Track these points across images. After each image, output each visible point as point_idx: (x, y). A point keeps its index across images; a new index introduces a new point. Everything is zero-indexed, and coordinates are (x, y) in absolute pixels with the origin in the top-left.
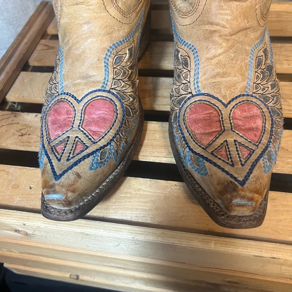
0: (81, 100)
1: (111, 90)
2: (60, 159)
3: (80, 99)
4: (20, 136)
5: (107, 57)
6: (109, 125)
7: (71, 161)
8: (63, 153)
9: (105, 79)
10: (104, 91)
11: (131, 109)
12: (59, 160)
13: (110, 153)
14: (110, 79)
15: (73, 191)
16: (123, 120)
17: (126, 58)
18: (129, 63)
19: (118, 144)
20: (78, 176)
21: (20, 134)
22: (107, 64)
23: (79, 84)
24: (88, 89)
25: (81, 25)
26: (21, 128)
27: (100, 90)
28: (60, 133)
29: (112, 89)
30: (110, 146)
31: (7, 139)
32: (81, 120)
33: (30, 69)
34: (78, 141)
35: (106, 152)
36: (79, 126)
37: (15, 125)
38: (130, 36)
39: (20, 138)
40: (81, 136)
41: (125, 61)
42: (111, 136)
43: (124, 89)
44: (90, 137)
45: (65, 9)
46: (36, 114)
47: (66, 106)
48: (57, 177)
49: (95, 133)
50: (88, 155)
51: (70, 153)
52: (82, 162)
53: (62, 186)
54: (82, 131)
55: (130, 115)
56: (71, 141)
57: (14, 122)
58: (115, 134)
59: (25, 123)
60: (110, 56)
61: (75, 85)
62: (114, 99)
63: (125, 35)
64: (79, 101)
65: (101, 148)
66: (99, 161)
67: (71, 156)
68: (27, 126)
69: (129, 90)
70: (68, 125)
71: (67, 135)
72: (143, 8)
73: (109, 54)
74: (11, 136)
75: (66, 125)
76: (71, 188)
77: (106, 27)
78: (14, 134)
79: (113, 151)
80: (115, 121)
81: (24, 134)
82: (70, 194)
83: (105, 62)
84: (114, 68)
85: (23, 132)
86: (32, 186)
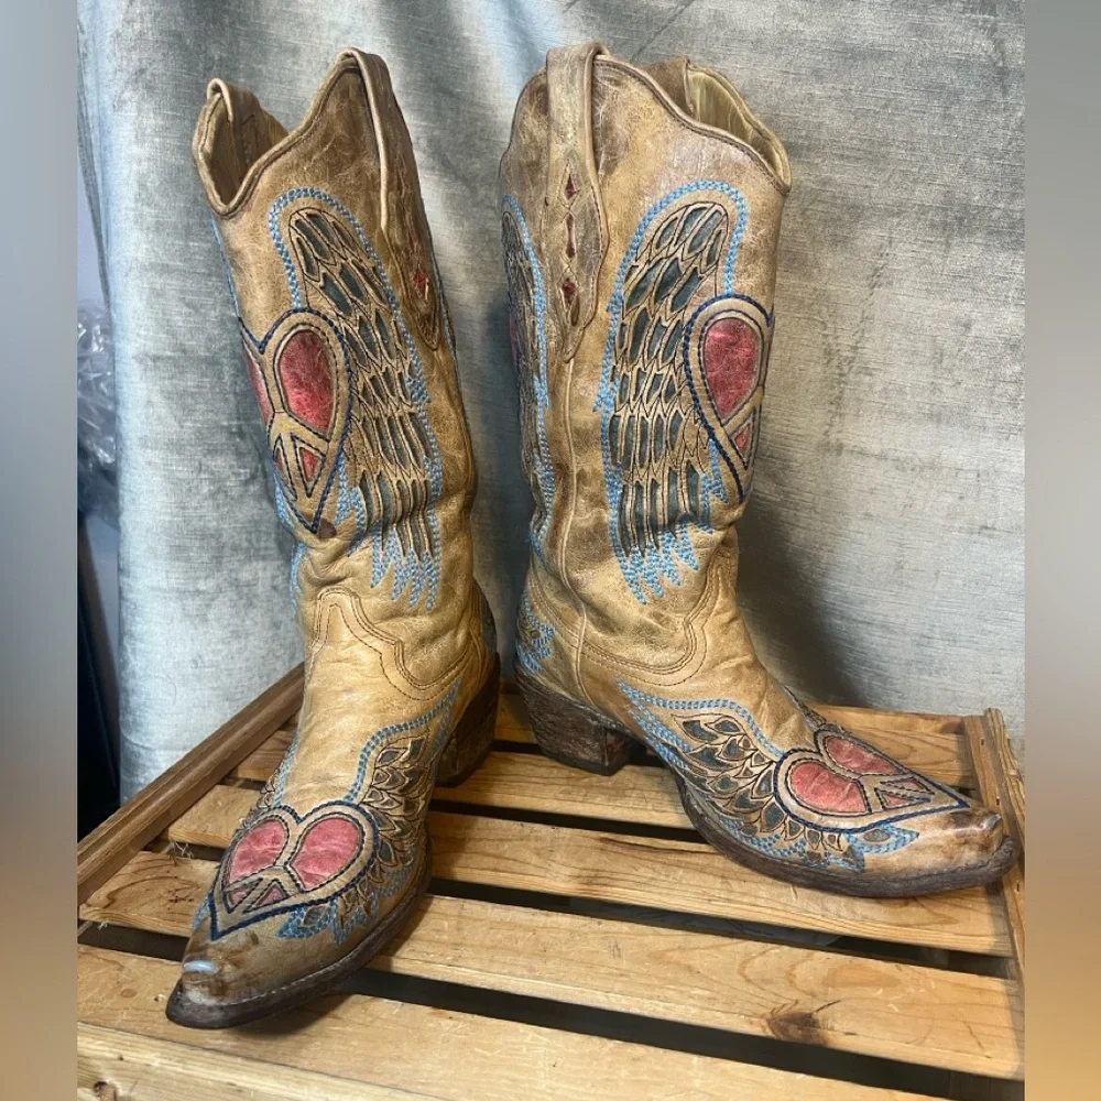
0: (305, 818)
1: (361, 806)
2: (233, 910)
3: (302, 816)
4: (171, 901)
5: (369, 749)
6: (340, 865)
7: (251, 913)
8: (240, 902)
9: (355, 785)
10: (349, 805)
11: (394, 849)
12: (230, 911)
13: (326, 919)
14: (365, 787)
15: (236, 964)
16: (370, 862)
17: (404, 756)
18: (407, 766)
19: (350, 905)
20: (255, 940)
21: (173, 898)
22: (366, 760)
23: (308, 790)
24: (322, 799)
25: (338, 693)
26: (179, 887)
27: (340, 803)
28: (248, 873)
29: (365, 803)
30: (332, 905)
31: (143, 904)
32: (293, 853)
33: (238, 783)
34: (274, 886)
35: (319, 914)
36: (286, 863)
37: (170, 881)
38: (421, 720)
39: (170, 905)
40: (284, 878)
41: (401, 760)
42: (338, 886)
43: (387, 807)
44: (299, 882)
45: (318, 666)
47: (275, 828)
48: (215, 935)
49: (310, 877)
50: (284, 910)
51: (253, 903)
52: (269, 919)
53: (220, 950)
54: (289, 872)
55: (390, 860)
56: (262, 886)
57: (169, 875)
58: (348, 885)
59: (190, 878)
60: (373, 748)
61: (300, 792)
62: (362, 821)
63: (409, 716)
64: (299, 820)
65: (312, 903)
66: (302, 925)
67: (254, 906)
68: (192, 885)
69: (397, 812)
70: (268, 861)
71: (260, 875)
72: (458, 680)
73: (373, 743)
74: (152, 901)
75: (263, 860)
76: (234, 957)
77: (377, 700)
78: (160, 897)
79: (335, 916)
80: (354, 860)
81: (181, 900)
82: (228, 968)
83: (362, 756)
84: (375, 768)
85: (180, 894)
86: (161, 996)
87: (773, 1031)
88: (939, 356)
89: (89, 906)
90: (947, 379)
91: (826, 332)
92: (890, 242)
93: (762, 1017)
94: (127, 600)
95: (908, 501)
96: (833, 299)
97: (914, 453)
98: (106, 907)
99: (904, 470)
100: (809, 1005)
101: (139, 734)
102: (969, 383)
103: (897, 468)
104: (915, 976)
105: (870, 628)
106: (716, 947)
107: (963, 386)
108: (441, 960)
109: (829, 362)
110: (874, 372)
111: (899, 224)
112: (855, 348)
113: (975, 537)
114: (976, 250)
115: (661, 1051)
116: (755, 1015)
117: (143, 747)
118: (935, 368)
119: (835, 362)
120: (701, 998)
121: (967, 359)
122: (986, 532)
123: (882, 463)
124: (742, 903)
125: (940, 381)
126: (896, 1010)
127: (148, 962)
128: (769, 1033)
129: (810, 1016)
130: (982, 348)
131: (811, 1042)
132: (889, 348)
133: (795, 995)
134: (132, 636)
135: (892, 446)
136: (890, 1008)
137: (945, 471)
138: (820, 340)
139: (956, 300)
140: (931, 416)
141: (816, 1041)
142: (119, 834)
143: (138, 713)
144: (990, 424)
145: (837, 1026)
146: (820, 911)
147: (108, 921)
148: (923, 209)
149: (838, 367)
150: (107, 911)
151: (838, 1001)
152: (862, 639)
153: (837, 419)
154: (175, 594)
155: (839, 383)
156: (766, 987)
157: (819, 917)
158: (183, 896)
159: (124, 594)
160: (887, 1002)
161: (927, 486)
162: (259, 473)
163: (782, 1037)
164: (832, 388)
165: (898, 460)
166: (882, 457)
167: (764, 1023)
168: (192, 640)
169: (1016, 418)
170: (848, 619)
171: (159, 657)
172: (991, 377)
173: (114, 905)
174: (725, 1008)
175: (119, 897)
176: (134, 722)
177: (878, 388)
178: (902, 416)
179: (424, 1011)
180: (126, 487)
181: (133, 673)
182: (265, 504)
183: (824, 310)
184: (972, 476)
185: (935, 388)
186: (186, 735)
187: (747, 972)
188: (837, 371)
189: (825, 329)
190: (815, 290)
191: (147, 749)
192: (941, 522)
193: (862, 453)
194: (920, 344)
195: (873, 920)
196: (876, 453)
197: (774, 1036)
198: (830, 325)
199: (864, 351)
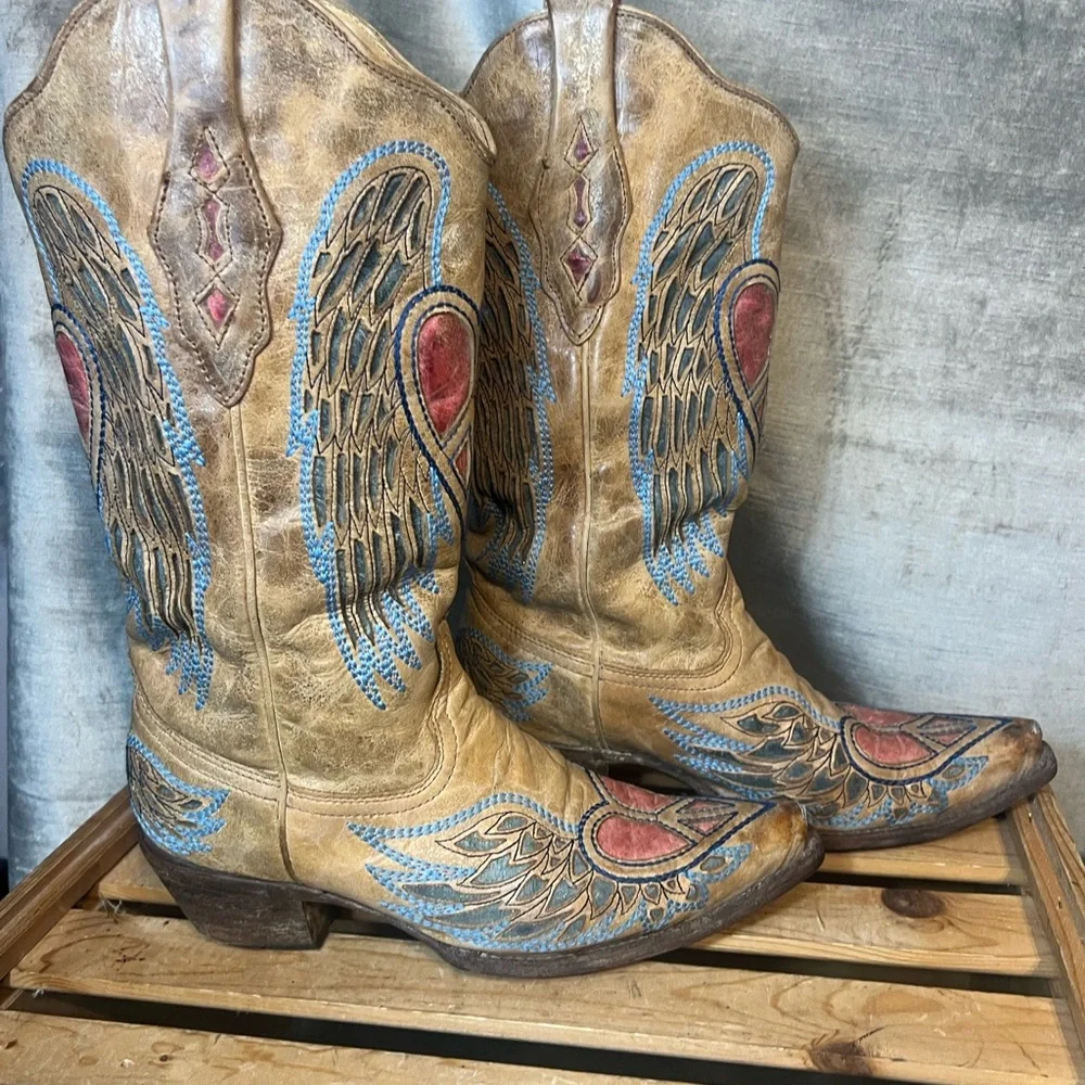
4: (118, 961)
21: (121, 958)
26: (126, 945)
31: (86, 966)
37: (113, 940)
39: (118, 965)
46: (166, 919)
57: (110, 933)
59: (136, 936)
68: (140, 943)
74: (97, 962)
78: (105, 958)
81: (130, 959)
85: (128, 953)
86: (127, 1061)
87: (814, 1062)
88: (952, 337)
89: (21, 970)
90: (961, 362)
91: (829, 311)
92: (900, 211)
93: (803, 1047)
94: (21, 625)
95: (918, 499)
96: (838, 274)
97: (925, 445)
98: (42, 971)
99: (913, 463)
100: (852, 1035)
101: (34, 783)
102: (986, 367)
103: (906, 461)
104: (960, 999)
105: (874, 641)
106: (744, 981)
107: (978, 369)
108: (443, 1008)
109: (832, 343)
110: (881, 355)
111: (909, 192)
112: (860, 329)
113: (990, 536)
114: (992, 222)
116: (794, 1047)
117: (39, 799)
118: (948, 349)
119: (839, 344)
120: (735, 1033)
121: (982, 339)
122: (1003, 531)
123: (890, 456)
124: (766, 935)
125: (952, 364)
126: (944, 1034)
127: (105, 1027)
128: (810, 1065)
129: (853, 1044)
130: (999, 328)
131: (854, 1073)
132: (899, 329)
133: (836, 1025)
134: (26, 667)
135: (901, 437)
136: (937, 1033)
137: (958, 464)
138: (822, 320)
139: (970, 275)
140: (943, 403)
141: (862, 1070)
142: (46, 890)
143: (33, 758)
144: (1006, 411)
145: (882, 1053)
146: (851, 940)
147: (45, 987)
148: (936, 176)
149: (842, 350)
150: (44, 975)
151: (882, 1028)
152: (866, 654)
153: (841, 407)
154: (78, 617)
155: (843, 367)
156: (803, 1018)
157: (851, 946)
158: (131, 955)
159: (17, 619)
160: (933, 1027)
161: (938, 481)
163: (824, 1069)
164: (836, 372)
165: (906, 452)
166: (889, 449)
167: (804, 1053)
168: (99, 671)
169: (1035, 405)
170: (852, 631)
171: (60, 691)
172: (1008, 360)
173: (50, 969)
174: (761, 1041)
175: (56, 959)
176: (29, 770)
177: (886, 372)
178: (911, 404)
179: (432, 1061)
180: (21, 492)
181: (28, 711)
183: (828, 286)
184: (988, 469)
185: (947, 373)
186: (92, 783)
187: (780, 1004)
188: (841, 354)
189: (828, 306)
190: (818, 263)
191: (45, 800)
192: (953, 521)
193: (868, 445)
194: (932, 323)
195: (910, 947)
196: (884, 444)
197: (816, 1068)
198: (833, 303)
199: (871, 331)
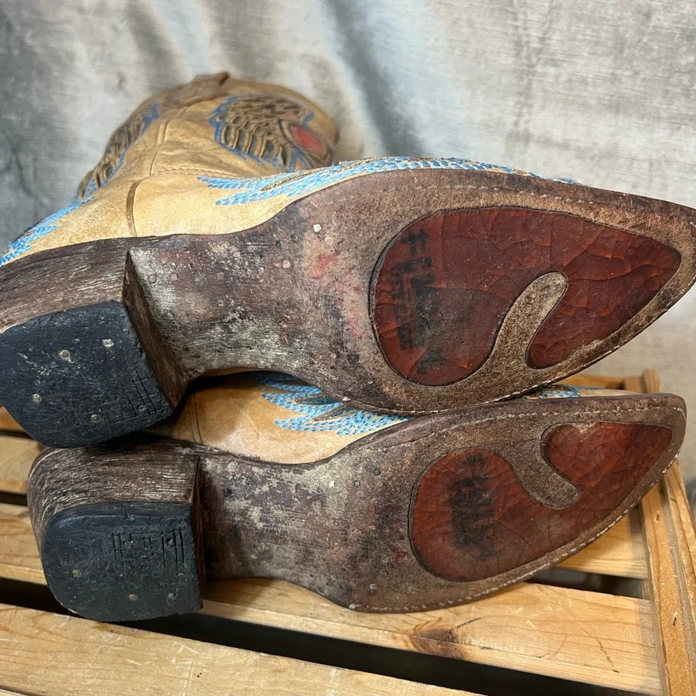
87: (415, 646)
88: (620, 45)
90: (627, 69)
91: (516, 24)
93: (405, 633)
97: (594, 143)
99: (584, 159)
100: (452, 623)
102: (648, 74)
103: (578, 157)
104: (555, 596)
107: (641, 76)
109: (519, 53)
110: (559, 63)
112: (542, 40)
115: (303, 663)
116: (399, 631)
118: (616, 58)
119: (524, 54)
121: (647, 49)
123: (565, 152)
125: (619, 72)
126: (534, 627)
128: (411, 647)
129: (451, 632)
131: (449, 656)
132: (575, 39)
135: (574, 137)
136: (528, 625)
137: (621, 161)
138: (511, 32)
140: (610, 107)
141: (454, 655)
144: (664, 114)
145: (474, 642)
149: (527, 58)
151: (480, 618)
153: (525, 110)
155: (528, 74)
160: (525, 620)
162: (14, 165)
163: (423, 651)
164: (522, 79)
165: (578, 149)
166: (565, 146)
167: (406, 638)
169: (689, 108)
172: (668, 67)
177: (564, 78)
178: (584, 107)
179: (89, 624)
182: (21, 194)
184: (646, 165)
185: (614, 79)
188: (526, 62)
189: (515, 20)
193: (547, 142)
194: (604, 34)
196: (560, 142)
197: (415, 650)
198: (520, 16)
199: (553, 42)
